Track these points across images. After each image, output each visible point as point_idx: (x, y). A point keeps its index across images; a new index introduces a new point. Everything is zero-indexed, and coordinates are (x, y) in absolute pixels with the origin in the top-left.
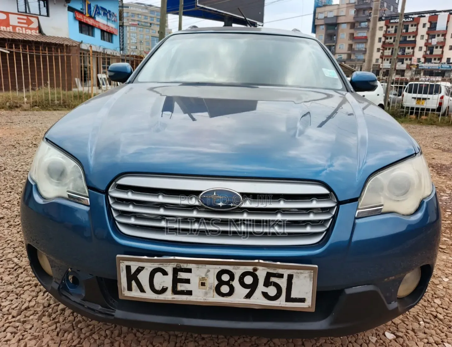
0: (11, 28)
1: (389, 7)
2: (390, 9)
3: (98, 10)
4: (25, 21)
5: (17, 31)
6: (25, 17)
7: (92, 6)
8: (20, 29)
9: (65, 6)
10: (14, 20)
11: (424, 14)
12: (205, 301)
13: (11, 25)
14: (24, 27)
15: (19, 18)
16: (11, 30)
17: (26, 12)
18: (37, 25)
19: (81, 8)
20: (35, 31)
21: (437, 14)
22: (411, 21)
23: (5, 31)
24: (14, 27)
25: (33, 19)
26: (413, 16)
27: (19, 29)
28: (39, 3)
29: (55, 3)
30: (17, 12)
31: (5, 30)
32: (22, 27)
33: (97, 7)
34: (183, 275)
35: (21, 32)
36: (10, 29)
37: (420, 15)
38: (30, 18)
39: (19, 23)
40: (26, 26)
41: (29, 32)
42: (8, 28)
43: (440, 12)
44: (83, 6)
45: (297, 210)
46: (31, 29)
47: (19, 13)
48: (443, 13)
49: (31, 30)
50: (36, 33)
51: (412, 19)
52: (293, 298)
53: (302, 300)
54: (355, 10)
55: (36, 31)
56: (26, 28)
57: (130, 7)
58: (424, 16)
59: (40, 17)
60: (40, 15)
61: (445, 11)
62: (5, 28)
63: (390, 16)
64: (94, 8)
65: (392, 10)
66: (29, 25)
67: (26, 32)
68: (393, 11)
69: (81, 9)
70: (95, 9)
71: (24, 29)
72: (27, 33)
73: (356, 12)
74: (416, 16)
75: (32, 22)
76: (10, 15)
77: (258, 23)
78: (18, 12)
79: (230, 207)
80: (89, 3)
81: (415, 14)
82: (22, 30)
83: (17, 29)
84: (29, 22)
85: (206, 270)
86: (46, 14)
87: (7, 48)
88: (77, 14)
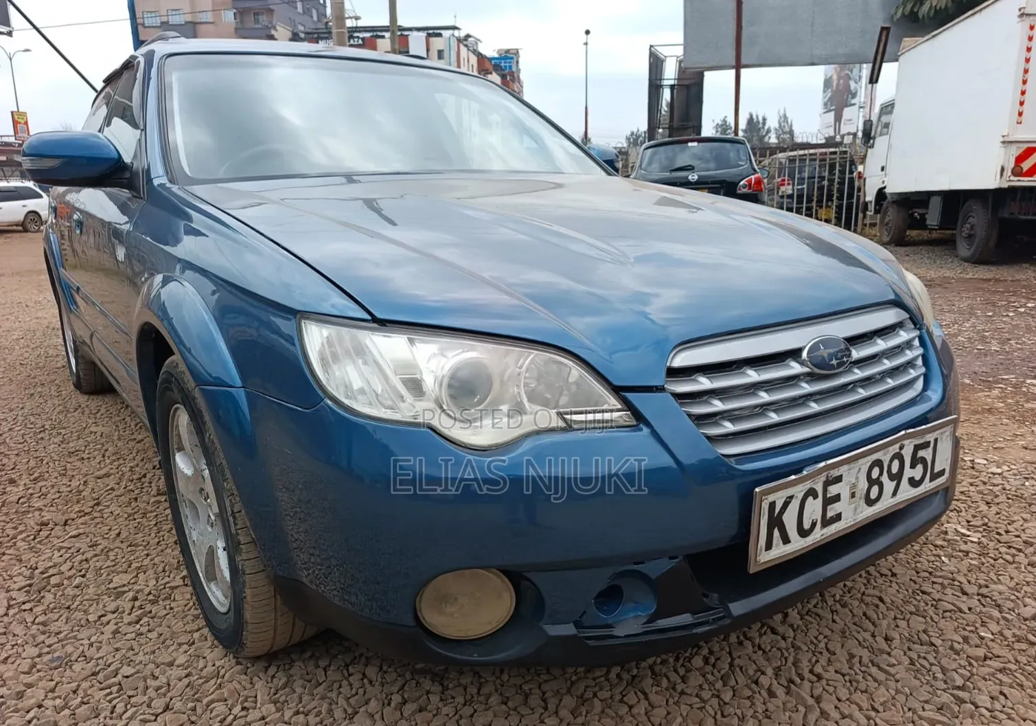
1: (307, 12)
2: (312, 17)
11: (381, 31)
21: (406, 33)
22: (360, 45)
26: (361, 35)
34: (833, 490)
37: (375, 34)
43: (410, 29)
48: (415, 33)
51: (360, 42)
54: (235, 11)
58: (383, 37)
61: (419, 29)
63: (314, 31)
65: (315, 18)
68: (319, 20)
73: (238, 16)
74: (368, 35)
81: (366, 31)
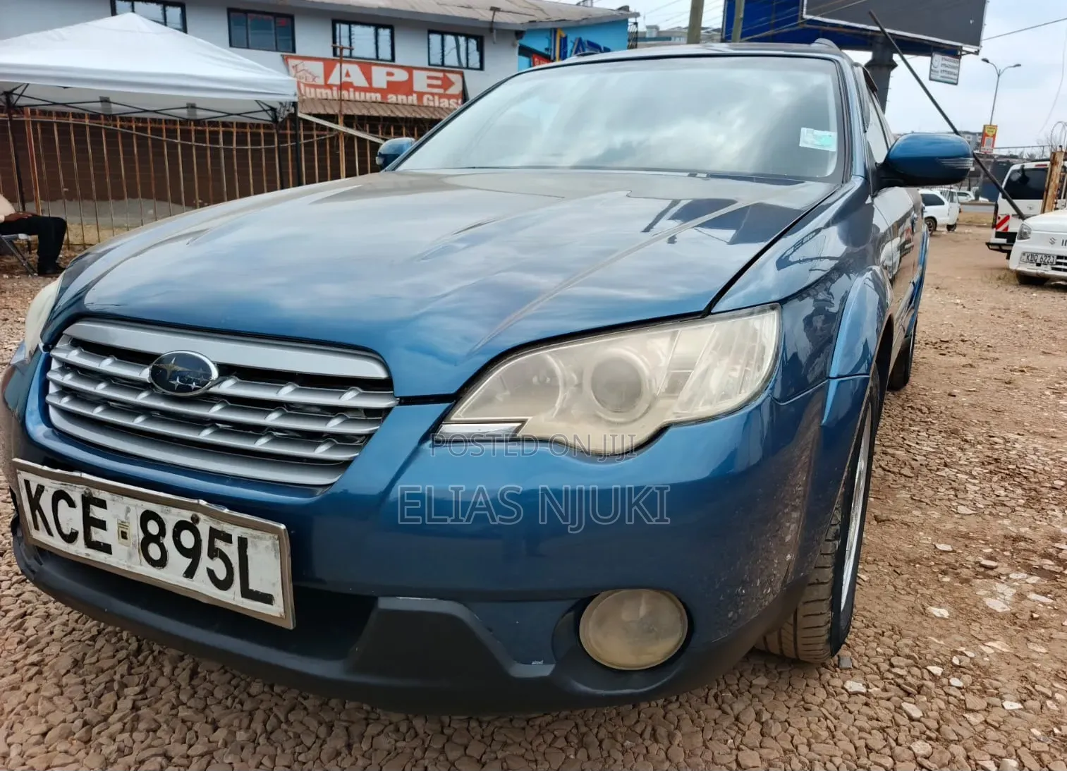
0: (415, 96)
3: (581, 48)
4: (439, 82)
5: (425, 102)
6: (440, 75)
7: (569, 40)
8: (431, 97)
9: (514, 45)
10: (421, 81)
12: (130, 570)
13: (415, 92)
14: (436, 94)
15: (429, 78)
16: (415, 102)
17: (443, 64)
18: (461, 89)
19: (547, 47)
20: (455, 101)
23: (404, 105)
24: (421, 95)
25: (453, 77)
27: (428, 99)
28: (467, 44)
29: (495, 39)
30: (426, 65)
31: (405, 102)
32: (433, 94)
33: (580, 41)
34: (96, 512)
35: (431, 104)
36: (413, 99)
38: (450, 75)
39: (429, 86)
40: (441, 91)
41: (445, 103)
42: (410, 98)
44: (550, 41)
45: (318, 410)
46: (450, 97)
47: (431, 67)
49: (449, 99)
50: (457, 103)
52: (252, 590)
53: (268, 599)
55: (458, 100)
56: (441, 96)
57: (673, 39)
59: (466, 72)
60: (467, 68)
62: (404, 97)
64: (574, 44)
66: (445, 90)
67: (440, 103)
69: (547, 49)
70: (575, 47)
71: (436, 98)
72: (442, 105)
75: (451, 84)
76: (415, 72)
77: (966, 48)
78: (429, 64)
79: (190, 389)
80: (564, 35)
82: (434, 101)
83: (425, 97)
84: (447, 84)
85: (124, 508)
86: (478, 65)
87: (380, 135)
88: (536, 60)
